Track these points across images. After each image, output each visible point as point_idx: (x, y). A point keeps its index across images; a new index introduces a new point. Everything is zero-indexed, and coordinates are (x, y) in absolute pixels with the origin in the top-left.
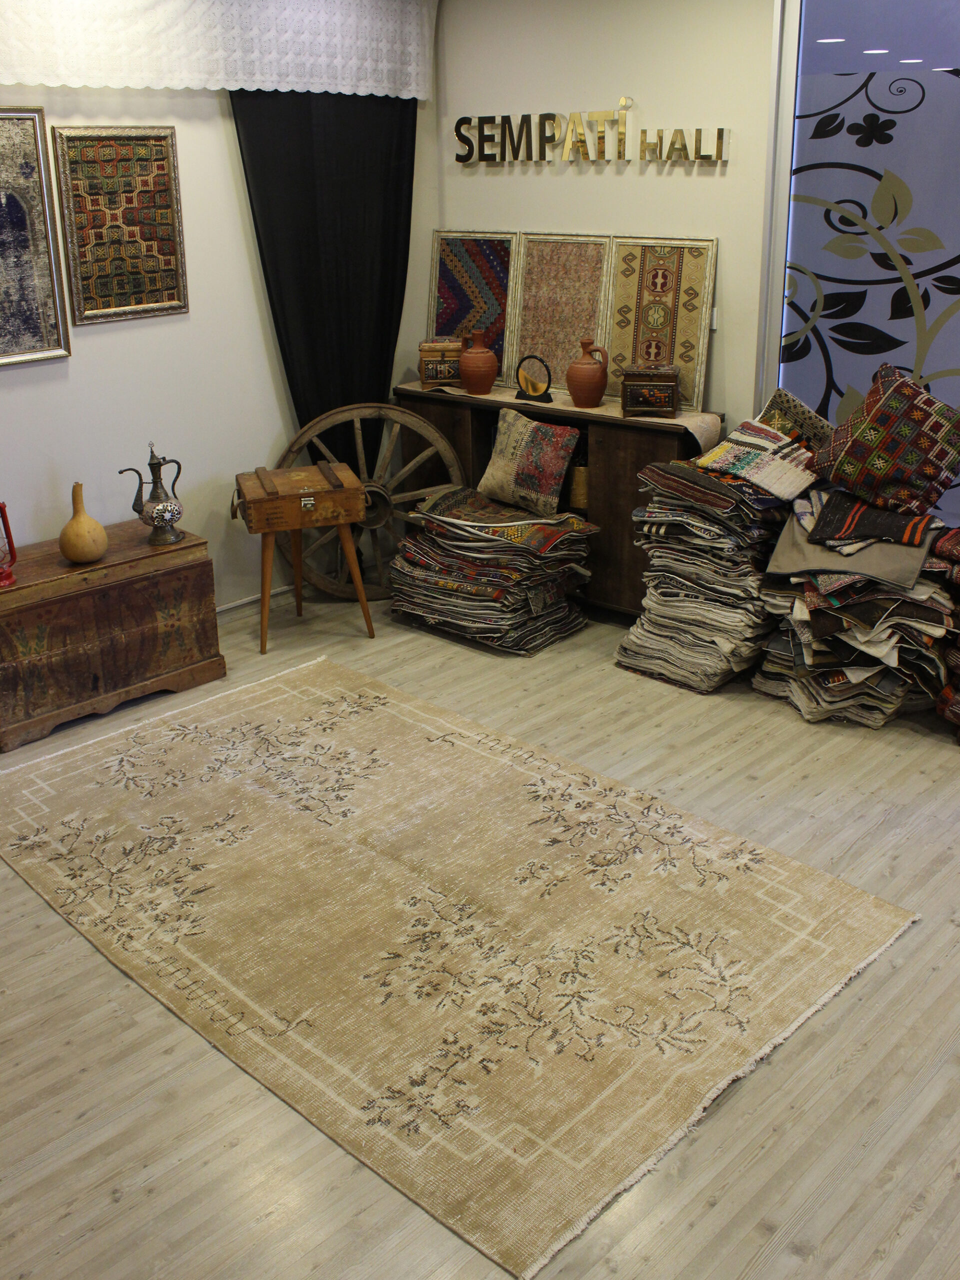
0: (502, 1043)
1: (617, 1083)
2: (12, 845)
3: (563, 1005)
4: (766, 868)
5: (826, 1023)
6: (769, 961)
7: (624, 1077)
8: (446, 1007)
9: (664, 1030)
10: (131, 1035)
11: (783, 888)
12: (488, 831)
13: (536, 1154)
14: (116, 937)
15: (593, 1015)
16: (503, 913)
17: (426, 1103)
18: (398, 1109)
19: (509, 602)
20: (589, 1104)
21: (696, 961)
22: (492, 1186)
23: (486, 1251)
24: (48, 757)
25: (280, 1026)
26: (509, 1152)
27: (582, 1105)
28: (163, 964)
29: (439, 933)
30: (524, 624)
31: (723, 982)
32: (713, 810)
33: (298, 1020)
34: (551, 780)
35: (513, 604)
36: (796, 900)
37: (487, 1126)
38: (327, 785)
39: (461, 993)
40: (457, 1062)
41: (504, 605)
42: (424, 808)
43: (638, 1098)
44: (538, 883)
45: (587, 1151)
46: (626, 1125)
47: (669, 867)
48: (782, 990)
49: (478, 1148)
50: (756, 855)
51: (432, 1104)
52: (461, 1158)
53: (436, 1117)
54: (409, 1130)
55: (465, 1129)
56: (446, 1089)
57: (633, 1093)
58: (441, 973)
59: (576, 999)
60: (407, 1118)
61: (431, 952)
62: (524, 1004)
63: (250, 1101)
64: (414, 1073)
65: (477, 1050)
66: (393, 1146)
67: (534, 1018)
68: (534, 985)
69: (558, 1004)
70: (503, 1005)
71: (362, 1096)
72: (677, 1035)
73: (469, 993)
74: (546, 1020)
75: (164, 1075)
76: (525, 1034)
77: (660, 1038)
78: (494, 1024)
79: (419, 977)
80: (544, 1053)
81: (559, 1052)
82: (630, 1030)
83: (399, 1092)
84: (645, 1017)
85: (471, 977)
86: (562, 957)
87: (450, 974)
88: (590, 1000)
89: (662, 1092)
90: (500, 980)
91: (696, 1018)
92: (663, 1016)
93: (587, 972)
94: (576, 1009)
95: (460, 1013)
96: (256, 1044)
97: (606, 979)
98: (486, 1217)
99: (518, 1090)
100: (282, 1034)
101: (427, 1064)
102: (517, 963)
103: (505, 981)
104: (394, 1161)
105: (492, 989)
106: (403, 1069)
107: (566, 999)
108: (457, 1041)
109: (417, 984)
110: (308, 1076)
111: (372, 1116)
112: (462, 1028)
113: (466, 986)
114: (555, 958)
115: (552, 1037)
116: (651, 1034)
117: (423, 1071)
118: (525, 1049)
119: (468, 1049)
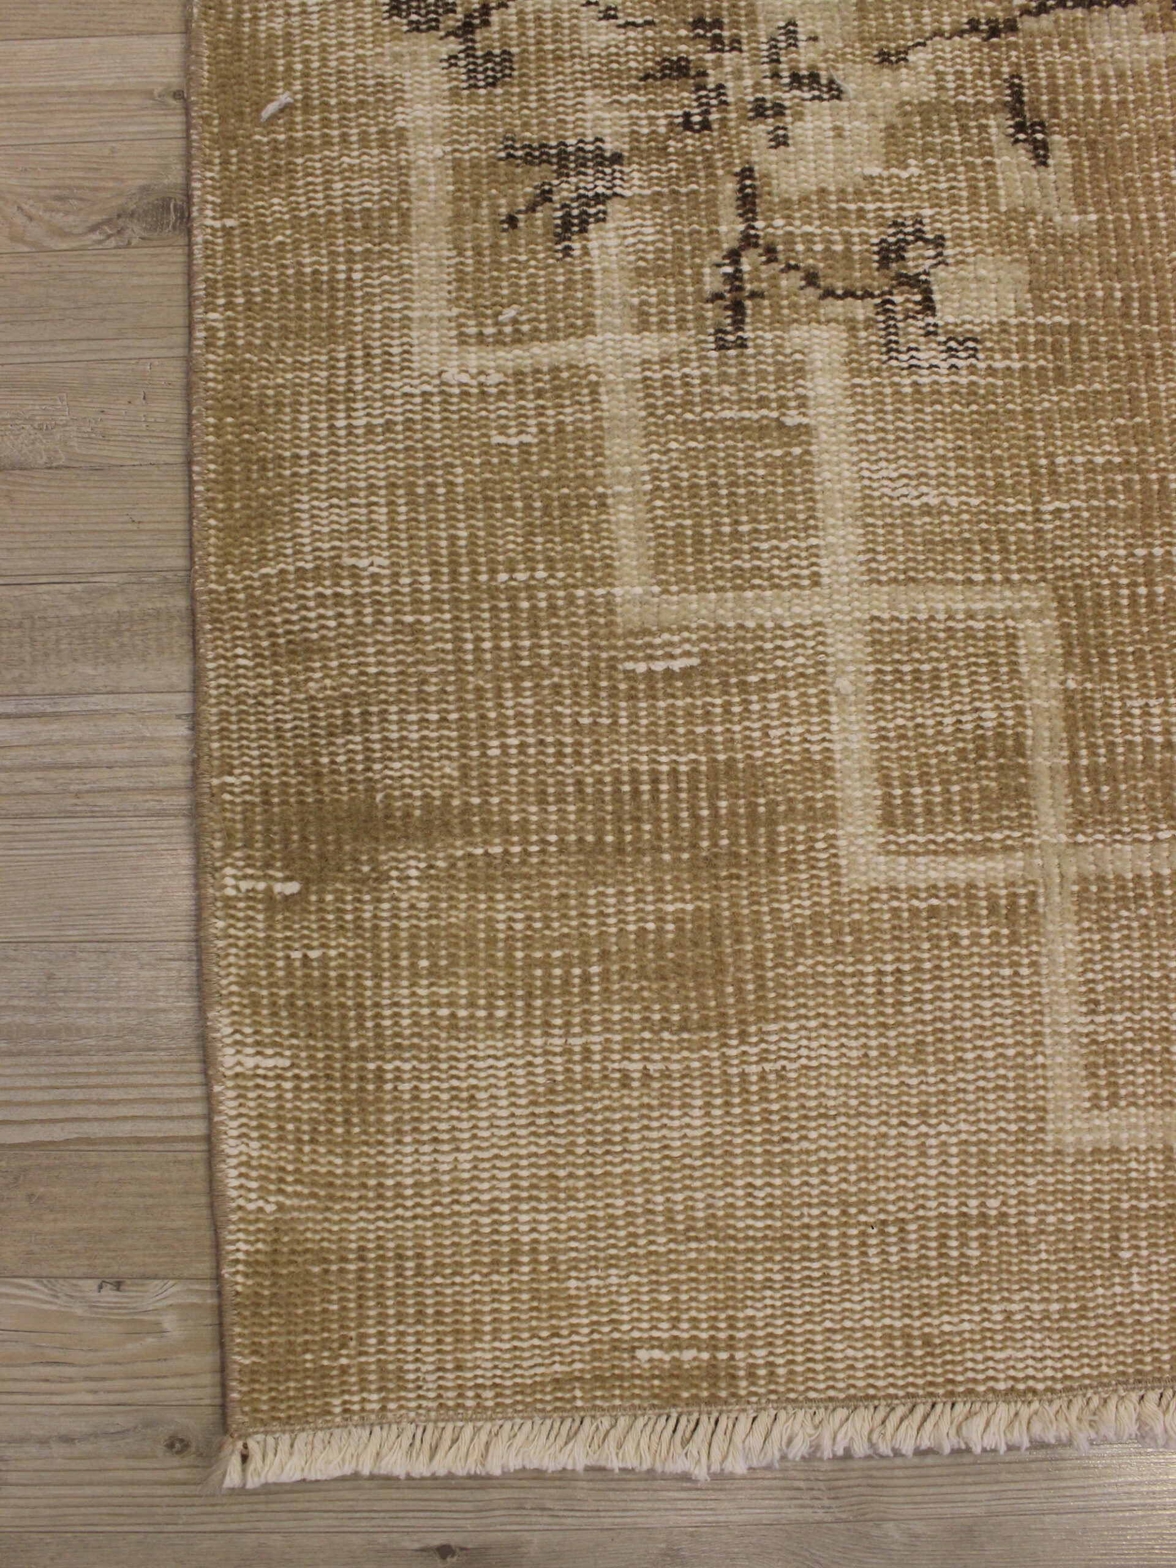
13: (959, 870)
17: (759, 110)
22: (591, 858)
23: (231, 1178)
37: (910, 495)
49: (742, 580)
51: (780, 141)
52: (608, 572)
53: (731, 228)
54: (545, 196)
55: (792, 419)
56: (925, 110)
60: (604, 119)
66: (387, 224)
98: (402, 1000)
104: (316, 314)
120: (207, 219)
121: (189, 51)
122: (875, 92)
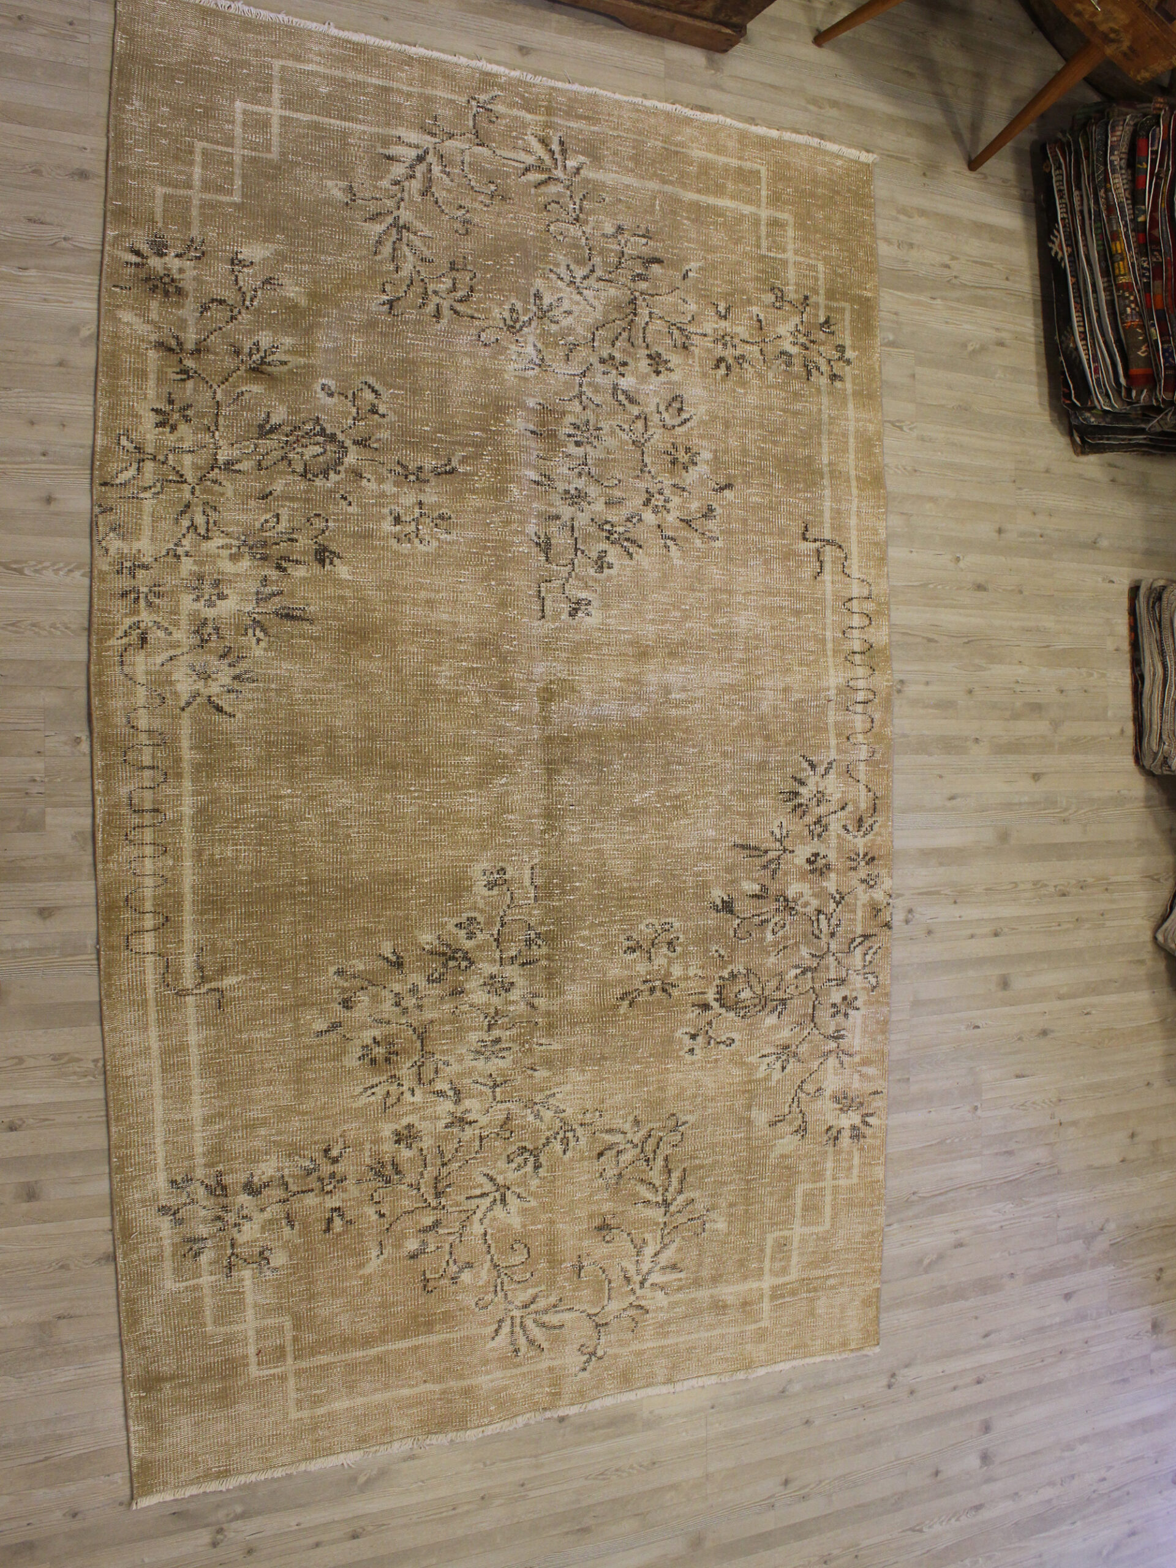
0: (376, 1199)
1: (421, 1340)
2: (134, 251)
3: (478, 1192)
4: (850, 1153)
6: (703, 1294)
7: (434, 1339)
8: (373, 1098)
9: (526, 1306)
10: (22, 845)
11: (828, 1199)
13: (272, 1371)
14: (128, 621)
15: (489, 1231)
16: (561, 993)
17: (235, 1225)
18: (203, 1213)
20: (372, 1347)
21: (647, 1236)
22: (202, 1380)
23: (133, 1451)
25: (188, 981)
26: (252, 1350)
27: (367, 1341)
28: (143, 738)
29: (472, 963)
31: (638, 1286)
32: (915, 1003)
33: (213, 985)
36: (819, 1228)
37: (264, 1301)
38: (612, 516)
39: (405, 1088)
40: (312, 1190)
42: (667, 690)
43: (418, 1373)
44: (642, 968)
45: (317, 1401)
46: (378, 1397)
47: (778, 1065)
48: (670, 1341)
49: (231, 1323)
50: (866, 1124)
51: (239, 1231)
52: (205, 1325)
53: (229, 1252)
54: (191, 1249)
55: (241, 1290)
56: (269, 1221)
57: (421, 1364)
58: (415, 1037)
59: (498, 1195)
60: (203, 1231)
61: (436, 990)
62: (446, 1160)
63: (75, 1073)
64: (259, 1172)
65: (345, 1190)
66: (159, 1258)
67: (436, 1187)
68: (481, 1138)
69: (475, 1188)
70: (427, 1143)
71: (186, 1164)
72: (529, 1323)
73: (413, 1095)
74: (443, 1201)
75: (14, 951)
76: (406, 1204)
77: (511, 1314)
78: (393, 1164)
79: (389, 1022)
80: (398, 1246)
81: (413, 1256)
82: (499, 1281)
83: (224, 1188)
84: (528, 1275)
85: (437, 1072)
86: (545, 1119)
87: (422, 1046)
88: (508, 1207)
89: (443, 1386)
90: (457, 1102)
91: (567, 1316)
92: (543, 1288)
93: (544, 1163)
94: (483, 1208)
95: (377, 1120)
96: (144, 989)
97: (550, 1192)
98: (166, 1412)
99: (331, 1277)
100: (182, 993)
101: (283, 1169)
102: (498, 1089)
103: (461, 1108)
104: (144, 1279)
105: (438, 1108)
106: (253, 1158)
107: (488, 1187)
108: (337, 1161)
109: (376, 1033)
110: (157, 1087)
111: (173, 1202)
112: (359, 1145)
113: (420, 1079)
114: (537, 1116)
115: (426, 1230)
116: (510, 1303)
117: (272, 1177)
118: (387, 1226)
119: (338, 1181)
120: (120, 1260)
121: (113, 1220)
122: (259, 1218)
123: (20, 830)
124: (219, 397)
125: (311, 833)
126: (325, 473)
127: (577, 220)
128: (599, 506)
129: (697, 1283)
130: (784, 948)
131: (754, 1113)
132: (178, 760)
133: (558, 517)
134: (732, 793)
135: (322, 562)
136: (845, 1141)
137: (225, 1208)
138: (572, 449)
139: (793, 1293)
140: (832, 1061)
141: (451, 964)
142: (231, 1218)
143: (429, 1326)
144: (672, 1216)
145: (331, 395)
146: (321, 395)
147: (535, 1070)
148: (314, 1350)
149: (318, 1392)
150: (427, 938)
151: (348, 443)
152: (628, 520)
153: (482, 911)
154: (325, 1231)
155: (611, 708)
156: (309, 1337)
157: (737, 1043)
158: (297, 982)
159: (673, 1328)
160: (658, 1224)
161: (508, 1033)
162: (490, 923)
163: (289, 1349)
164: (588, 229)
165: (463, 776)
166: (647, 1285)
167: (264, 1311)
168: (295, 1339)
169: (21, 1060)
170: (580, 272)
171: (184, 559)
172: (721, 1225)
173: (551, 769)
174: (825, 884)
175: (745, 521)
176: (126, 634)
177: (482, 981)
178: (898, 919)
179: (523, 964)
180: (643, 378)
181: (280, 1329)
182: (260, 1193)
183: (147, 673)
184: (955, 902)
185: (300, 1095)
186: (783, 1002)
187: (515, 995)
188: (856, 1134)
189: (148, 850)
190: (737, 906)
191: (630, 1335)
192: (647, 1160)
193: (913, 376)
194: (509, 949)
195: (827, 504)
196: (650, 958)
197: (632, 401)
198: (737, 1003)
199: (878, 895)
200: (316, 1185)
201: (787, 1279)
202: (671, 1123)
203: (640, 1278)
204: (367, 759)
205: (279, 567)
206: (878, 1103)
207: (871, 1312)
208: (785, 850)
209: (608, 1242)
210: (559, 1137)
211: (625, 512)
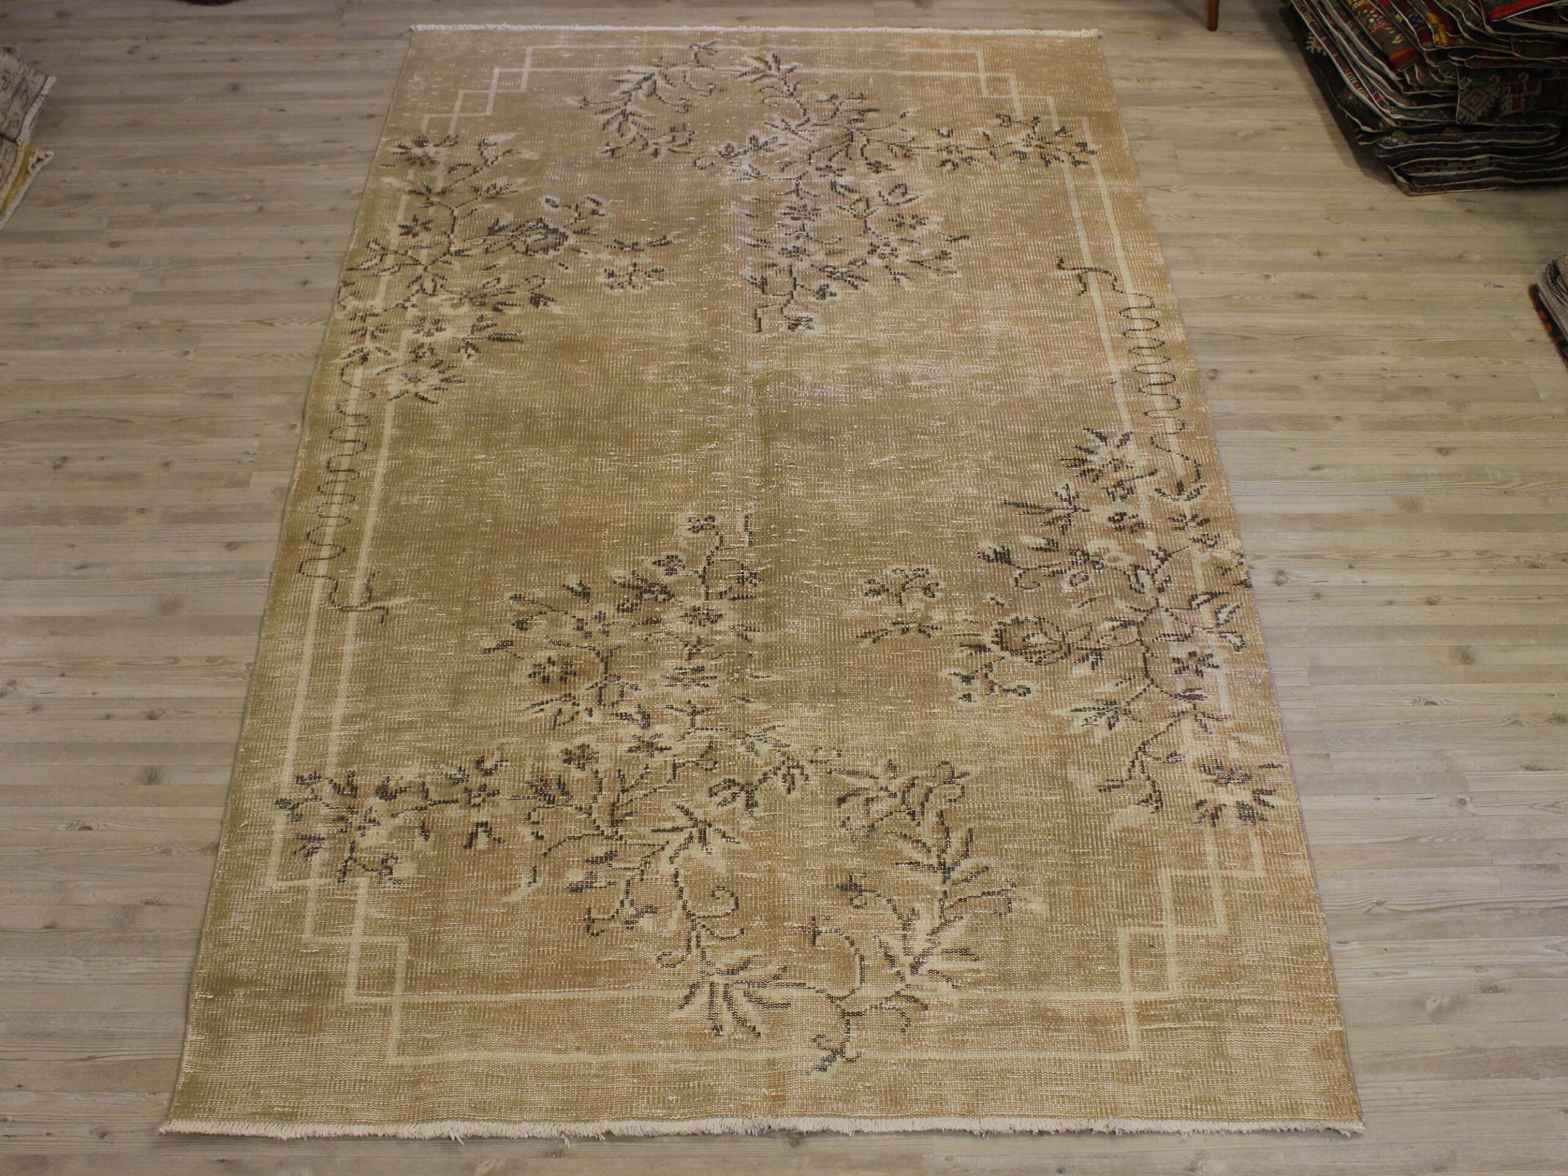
0: (534, 817)
1: (576, 994)
2: (400, 147)
3: (669, 825)
4: (1243, 837)
5: (959, 1160)
6: (1019, 997)
7: (596, 995)
8: (542, 714)
9: (732, 972)
10: (225, 497)
11: (1217, 893)
12: (936, 474)
13: (373, 1000)
14: (353, 348)
15: (682, 872)
16: (781, 626)
17: (360, 828)
18: (325, 811)
19: (1413, 80)
20: (509, 992)
21: (917, 906)
22: (285, 993)
23: (184, 1064)
24: (578, 28)
25: (355, 597)
26: (353, 968)
27: (503, 984)
28: (350, 421)
29: (671, 596)
30: (1440, 129)
31: (907, 971)
32: (1315, 670)
33: (379, 604)
34: (1140, 446)
35: (1421, 88)
36: (1209, 931)
37: (378, 916)
38: (834, 262)
39: (581, 708)
40: (457, 801)
41: (1404, 82)
42: (904, 378)
43: (571, 1037)
44: (890, 610)
45: (427, 1047)
46: (509, 1056)
47: (1103, 721)
48: (967, 1055)
49: (333, 934)
50: (1265, 804)
51: (363, 835)
52: (302, 932)
53: (347, 855)
54: (304, 847)
55: (353, 898)
56: (400, 828)
57: (575, 1025)
58: (597, 660)
59: (695, 831)
60: (322, 830)
61: (625, 619)
62: (627, 786)
63: (226, 674)
64: (397, 777)
65: (496, 805)
66: (265, 853)
67: (612, 815)
68: (675, 767)
69: (664, 820)
70: (603, 766)
71: (317, 761)
72: (738, 995)
73: (591, 715)
74: (621, 831)
75: (196, 574)
76: (573, 829)
77: (711, 979)
78: (559, 783)
79: (568, 645)
80: (556, 874)
81: (576, 889)
82: (694, 934)
83: (354, 789)
84: (736, 932)
85: (622, 694)
86: (761, 753)
87: (606, 669)
88: (708, 847)
89: (604, 1058)
90: (646, 726)
91: (794, 993)
92: (759, 952)
93: (760, 802)
94: (675, 845)
95: (544, 736)
96: (308, 604)
97: (768, 834)
98: (234, 1024)
99: (467, 899)
100: (345, 610)
101: (425, 776)
102: (698, 717)
103: (651, 732)
104: (244, 872)
105: (621, 731)
106: (394, 761)
107: (682, 821)
108: (491, 774)
109: (553, 654)
110: (302, 688)
111: (294, 796)
112: (519, 760)
113: (600, 701)
114: (751, 748)
115: (595, 861)
116: (709, 963)
117: (410, 782)
118: (544, 850)
119: (489, 795)
120: (222, 849)
121: (225, 811)
122: (389, 824)
123: (226, 486)
124: (456, 213)
125: (501, 487)
126: (546, 250)
127: (792, 94)
128: (820, 257)
129: (1006, 979)
130: (1091, 600)
131: (1072, 773)
132: (379, 435)
133: (774, 265)
134: (996, 458)
135: (537, 304)
136: (1230, 820)
137: (351, 809)
138: (788, 221)
139: (1178, 1017)
140: (1187, 725)
141: (646, 596)
142: (356, 820)
143: (590, 977)
144: (954, 884)
145: (557, 206)
146: (547, 207)
147: (748, 701)
148: (431, 982)
149: (429, 1036)
150: (619, 573)
151: (568, 233)
152: (851, 263)
153: (684, 551)
154: (465, 847)
155: (837, 390)
156: (427, 965)
157: (1034, 693)
158: (468, 604)
159: (970, 1036)
160: (933, 893)
161: (713, 662)
162: (693, 560)
163: (400, 975)
164: (802, 100)
165: (667, 444)
166: (923, 970)
167: (374, 926)
168: (409, 965)
169: (176, 660)
170: (793, 124)
171: (410, 309)
172: (1038, 906)
173: (767, 438)
174: (1139, 541)
175: (986, 260)
176: (350, 356)
177: (682, 613)
178: (1261, 579)
179: (734, 599)
180: (863, 176)
181: (392, 950)
182: (395, 797)
183: (363, 380)
184: (1351, 567)
185: (456, 703)
186: (1098, 652)
187: (722, 626)
188: (1246, 813)
189: (337, 499)
190: (1014, 558)
191: (900, 1037)
192: (913, 814)
193: (1176, 157)
194: (717, 585)
195: (1084, 243)
196: (900, 602)
197: (851, 191)
198: (1026, 647)
199: (1223, 554)
200: (462, 796)
201: (1164, 995)
202: (945, 772)
203: (910, 959)
204: (565, 433)
205: (495, 309)
206: (1274, 778)
207: (1337, 1069)
208: (1076, 510)
209: (857, 907)
210: (780, 773)
211: (846, 259)
